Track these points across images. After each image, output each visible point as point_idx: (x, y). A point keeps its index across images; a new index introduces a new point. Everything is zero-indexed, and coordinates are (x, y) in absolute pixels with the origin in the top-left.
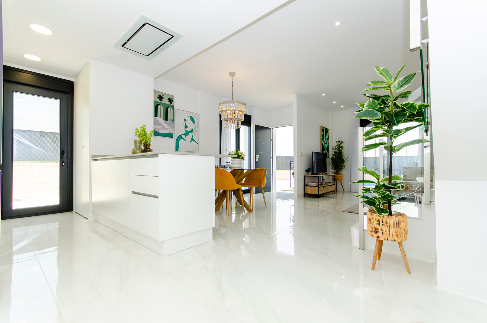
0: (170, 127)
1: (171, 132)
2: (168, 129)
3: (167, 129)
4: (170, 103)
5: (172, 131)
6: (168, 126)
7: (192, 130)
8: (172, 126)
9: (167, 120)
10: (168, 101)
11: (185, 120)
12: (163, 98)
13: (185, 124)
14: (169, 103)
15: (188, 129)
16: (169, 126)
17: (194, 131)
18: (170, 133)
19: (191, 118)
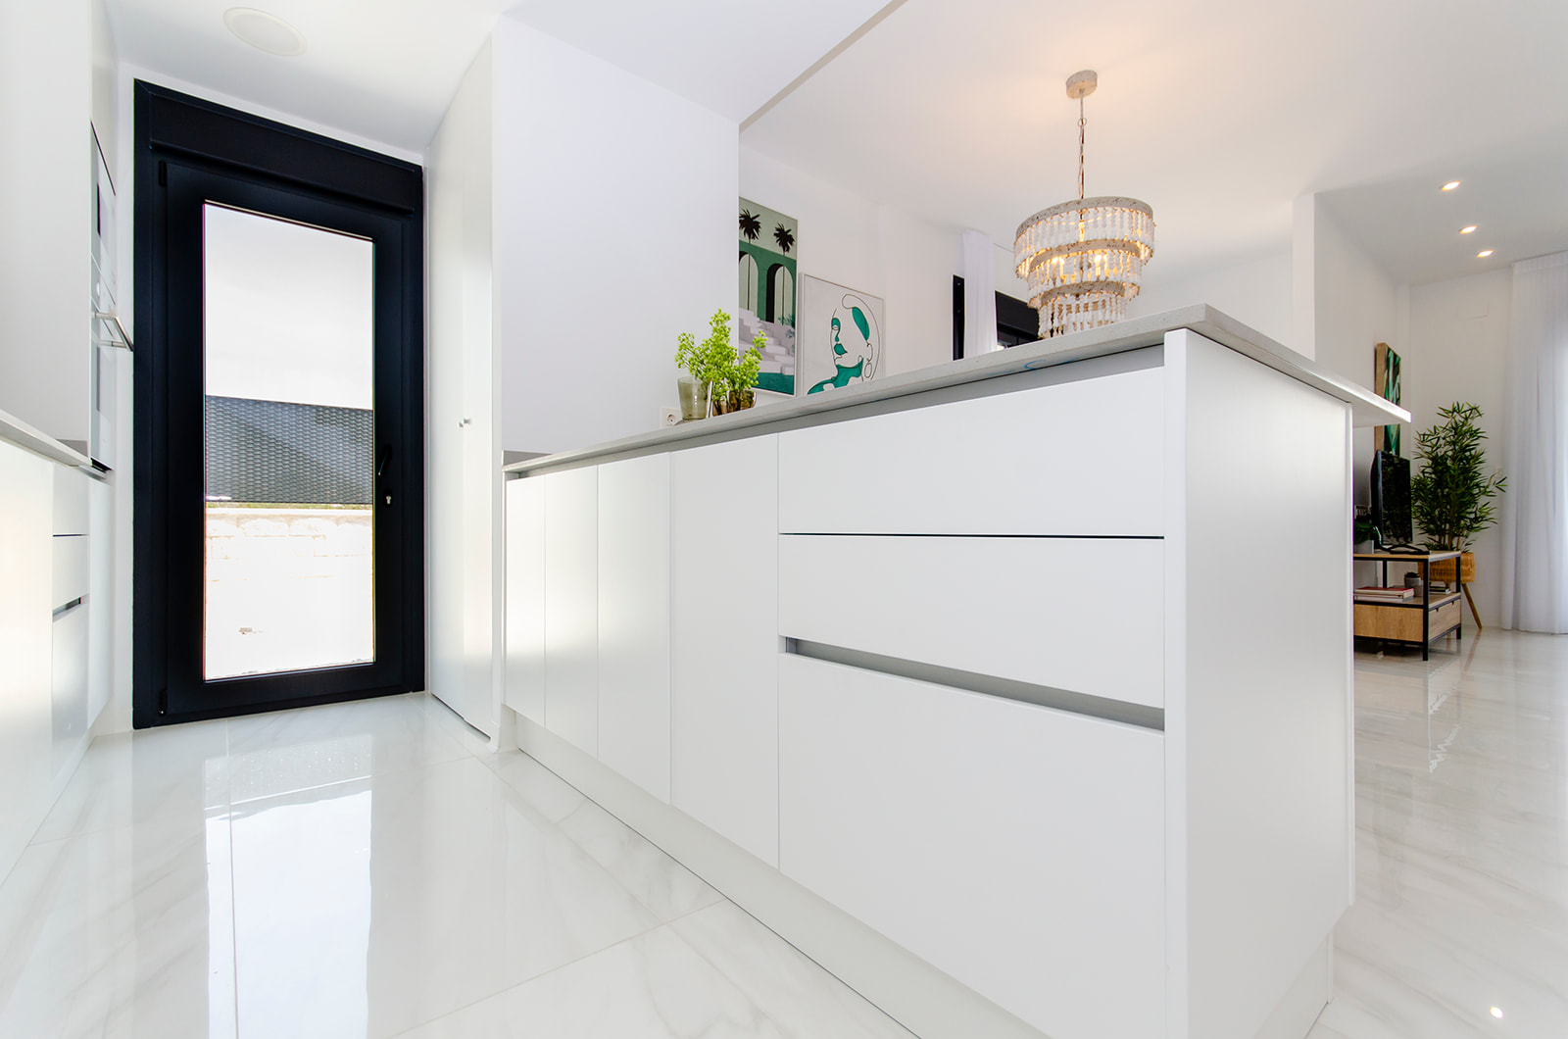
0: (783, 350)
1: (788, 372)
2: (777, 358)
3: (771, 357)
4: (781, 249)
5: (789, 366)
6: (775, 344)
7: (860, 365)
8: (790, 347)
9: (773, 321)
10: (775, 239)
11: (835, 322)
12: (757, 226)
13: (837, 339)
14: (779, 250)
15: (849, 361)
16: (780, 345)
17: (866, 370)
18: (781, 376)
19: (857, 313)
